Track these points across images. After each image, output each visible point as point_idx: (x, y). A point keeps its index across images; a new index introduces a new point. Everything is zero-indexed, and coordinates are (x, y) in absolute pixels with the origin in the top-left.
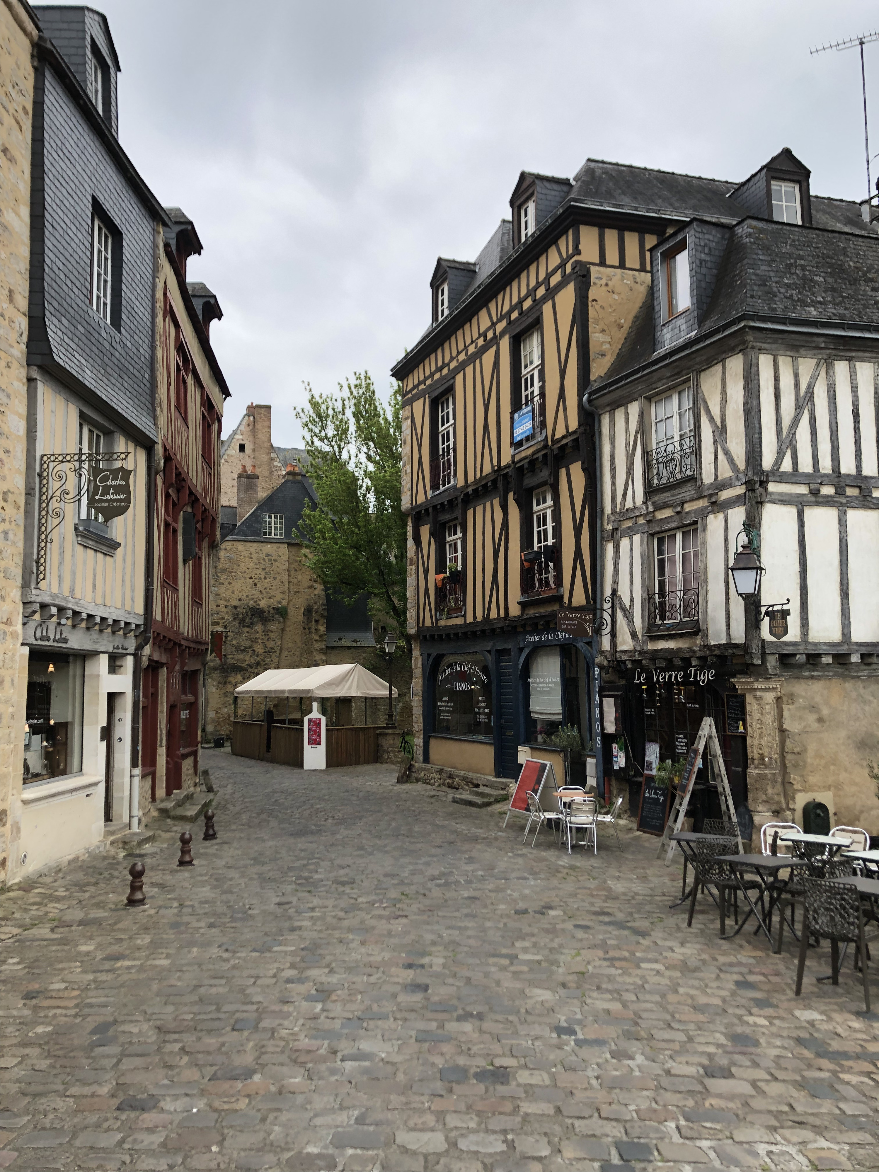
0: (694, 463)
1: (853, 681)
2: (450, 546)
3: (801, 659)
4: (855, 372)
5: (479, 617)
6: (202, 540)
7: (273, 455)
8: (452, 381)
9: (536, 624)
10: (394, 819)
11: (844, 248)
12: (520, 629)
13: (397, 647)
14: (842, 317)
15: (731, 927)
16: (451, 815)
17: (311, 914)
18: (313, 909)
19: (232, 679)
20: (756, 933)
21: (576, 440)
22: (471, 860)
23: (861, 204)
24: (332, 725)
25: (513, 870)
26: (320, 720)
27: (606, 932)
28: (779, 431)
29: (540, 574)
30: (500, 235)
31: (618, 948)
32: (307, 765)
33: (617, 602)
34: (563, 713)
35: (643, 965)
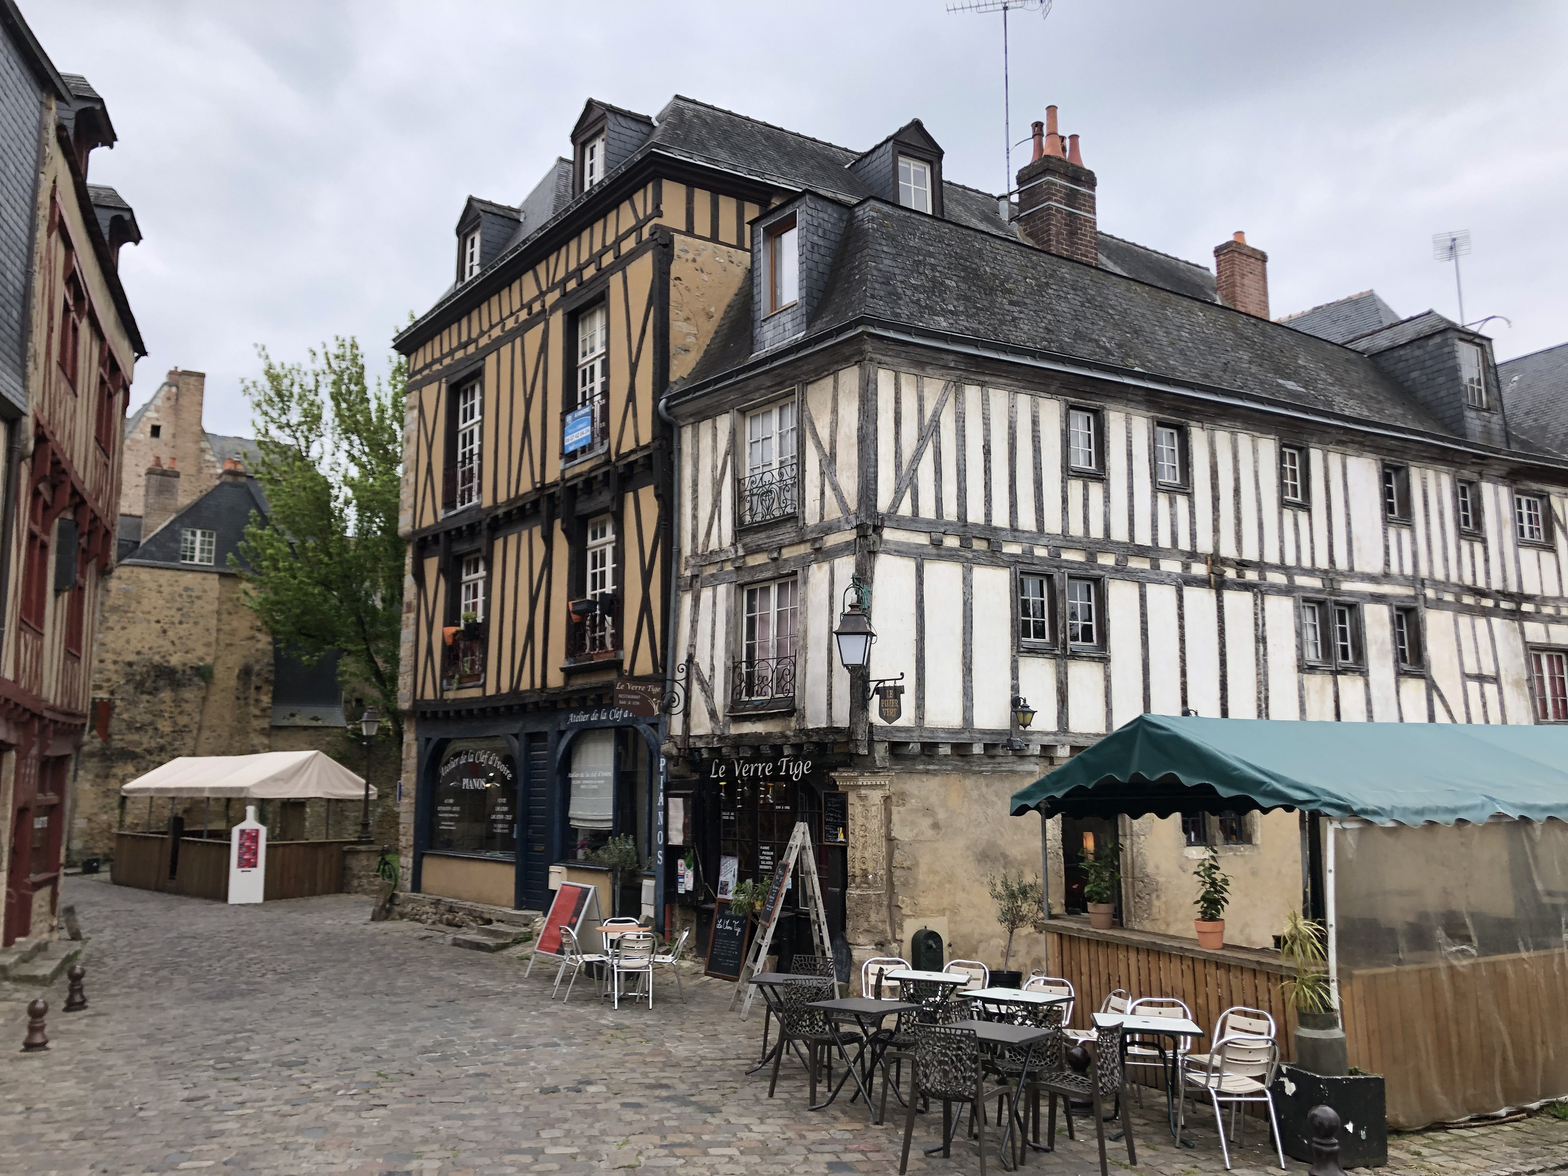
0: (796, 498)
1: (974, 778)
2: (468, 587)
3: (915, 748)
4: (988, 400)
5: (505, 688)
6: (86, 562)
7: (204, 445)
8: (480, 363)
9: (584, 699)
10: (367, 971)
11: (980, 249)
12: (561, 705)
13: (380, 729)
14: (975, 332)
15: (823, 1093)
16: (451, 963)
17: (240, 1112)
18: (242, 1104)
19: (119, 771)
20: (852, 1100)
21: (649, 457)
22: (478, 1024)
23: (999, 198)
24: (274, 838)
25: (538, 1035)
26: (257, 831)
27: (662, 1110)
28: (898, 466)
29: (594, 632)
30: (556, 176)
31: (679, 1130)
32: (234, 897)
33: (693, 671)
34: (615, 820)
35: (712, 1151)
